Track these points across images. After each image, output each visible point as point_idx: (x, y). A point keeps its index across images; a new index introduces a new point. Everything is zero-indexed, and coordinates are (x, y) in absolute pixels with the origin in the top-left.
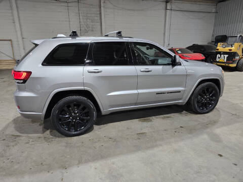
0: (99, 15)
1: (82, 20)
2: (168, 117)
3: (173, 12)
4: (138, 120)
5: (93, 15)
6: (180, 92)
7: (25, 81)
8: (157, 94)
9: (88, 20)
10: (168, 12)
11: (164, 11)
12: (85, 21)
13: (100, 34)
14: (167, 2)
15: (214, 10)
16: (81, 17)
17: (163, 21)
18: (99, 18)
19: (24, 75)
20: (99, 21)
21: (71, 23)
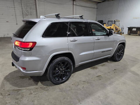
0: (35, 5)
1: (23, 7)
2: (104, 65)
3: (77, 7)
4: (89, 68)
5: (31, 5)
6: (111, 50)
7: (31, 49)
8: (102, 52)
9: (28, 8)
10: (75, 6)
11: (72, 6)
12: (26, 8)
13: (36, 17)
14: (74, 1)
15: (96, 7)
16: (23, 5)
17: (72, 11)
18: (35, 7)
19: (31, 44)
20: (35, 9)
21: (16, 9)
